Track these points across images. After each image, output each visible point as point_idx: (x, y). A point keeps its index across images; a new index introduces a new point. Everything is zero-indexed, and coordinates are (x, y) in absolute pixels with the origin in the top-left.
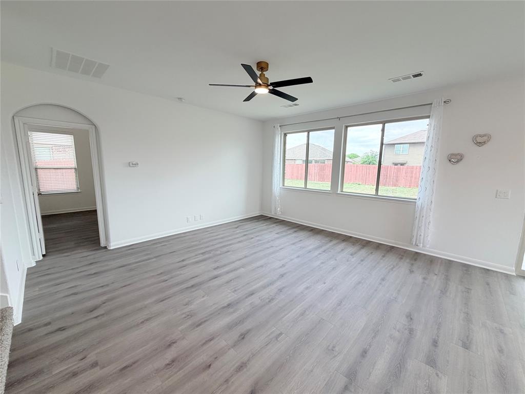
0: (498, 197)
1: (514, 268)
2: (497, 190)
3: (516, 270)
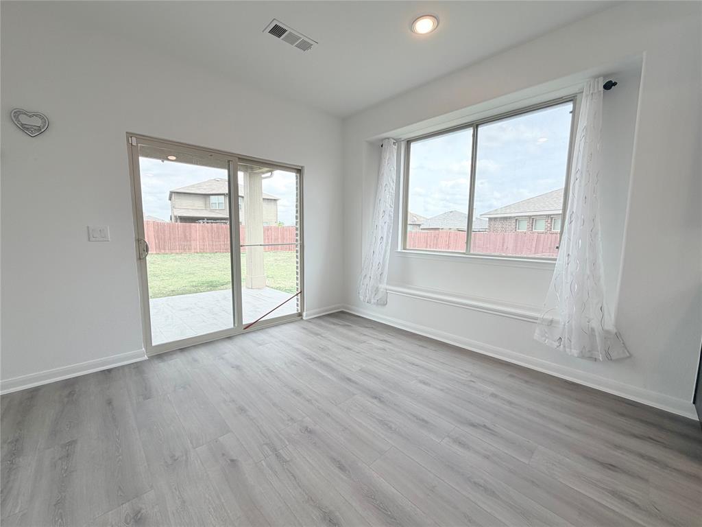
0: (92, 239)
1: (143, 349)
2: (88, 227)
3: (146, 349)
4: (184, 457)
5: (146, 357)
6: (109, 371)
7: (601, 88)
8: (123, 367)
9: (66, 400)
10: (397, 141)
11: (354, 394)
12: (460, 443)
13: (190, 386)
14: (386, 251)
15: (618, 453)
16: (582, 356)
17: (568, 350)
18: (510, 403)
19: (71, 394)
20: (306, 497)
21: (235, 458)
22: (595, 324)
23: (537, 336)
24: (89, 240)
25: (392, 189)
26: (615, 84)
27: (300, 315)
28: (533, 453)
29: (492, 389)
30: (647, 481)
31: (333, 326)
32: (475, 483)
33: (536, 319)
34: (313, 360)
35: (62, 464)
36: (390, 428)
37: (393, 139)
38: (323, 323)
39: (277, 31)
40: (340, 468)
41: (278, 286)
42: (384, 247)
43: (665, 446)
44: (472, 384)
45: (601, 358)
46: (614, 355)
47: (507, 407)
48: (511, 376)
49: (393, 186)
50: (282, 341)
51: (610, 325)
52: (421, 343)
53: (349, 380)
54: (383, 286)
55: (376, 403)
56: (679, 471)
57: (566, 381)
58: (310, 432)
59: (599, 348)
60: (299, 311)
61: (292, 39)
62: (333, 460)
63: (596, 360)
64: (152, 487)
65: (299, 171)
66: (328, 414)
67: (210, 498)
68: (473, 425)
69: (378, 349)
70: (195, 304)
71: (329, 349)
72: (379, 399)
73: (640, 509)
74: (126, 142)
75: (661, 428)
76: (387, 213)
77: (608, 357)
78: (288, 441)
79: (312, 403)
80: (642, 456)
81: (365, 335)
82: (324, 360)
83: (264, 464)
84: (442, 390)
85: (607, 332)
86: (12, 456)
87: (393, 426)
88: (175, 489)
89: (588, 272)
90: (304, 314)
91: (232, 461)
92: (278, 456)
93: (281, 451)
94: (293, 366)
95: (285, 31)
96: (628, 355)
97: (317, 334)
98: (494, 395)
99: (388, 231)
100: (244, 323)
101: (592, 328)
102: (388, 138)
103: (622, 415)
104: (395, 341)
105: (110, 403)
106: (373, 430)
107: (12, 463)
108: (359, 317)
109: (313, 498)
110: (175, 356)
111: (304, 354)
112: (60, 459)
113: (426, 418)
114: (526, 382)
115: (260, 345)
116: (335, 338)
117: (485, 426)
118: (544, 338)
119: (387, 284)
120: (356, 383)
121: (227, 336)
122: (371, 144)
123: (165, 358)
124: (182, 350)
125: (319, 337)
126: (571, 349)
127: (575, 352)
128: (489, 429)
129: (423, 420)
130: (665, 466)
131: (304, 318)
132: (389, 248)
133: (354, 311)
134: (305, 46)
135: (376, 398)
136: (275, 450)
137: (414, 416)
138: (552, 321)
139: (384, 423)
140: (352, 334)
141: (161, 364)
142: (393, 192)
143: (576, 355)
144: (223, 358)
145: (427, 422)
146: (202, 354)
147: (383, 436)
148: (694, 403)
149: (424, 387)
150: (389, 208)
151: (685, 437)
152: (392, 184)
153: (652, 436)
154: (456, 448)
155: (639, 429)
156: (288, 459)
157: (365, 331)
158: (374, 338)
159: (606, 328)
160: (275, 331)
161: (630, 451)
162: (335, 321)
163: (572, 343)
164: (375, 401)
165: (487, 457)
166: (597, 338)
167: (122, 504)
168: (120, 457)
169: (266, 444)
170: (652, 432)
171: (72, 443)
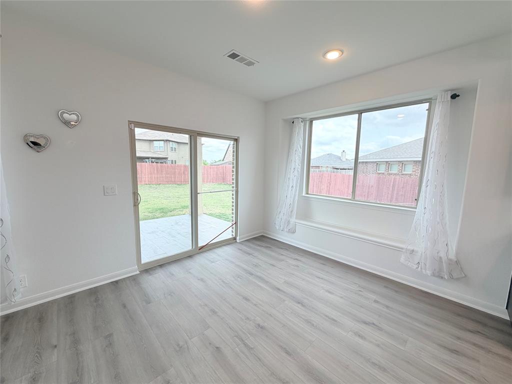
0: (106, 194)
1: (136, 266)
2: (104, 186)
3: (138, 267)
4: (186, 346)
5: (138, 272)
6: (117, 282)
7: (449, 98)
8: (124, 279)
9: (95, 304)
10: (304, 120)
11: (284, 301)
12: (359, 336)
13: (174, 294)
14: (295, 195)
15: (458, 342)
16: (433, 275)
17: (423, 270)
18: (387, 307)
19: (97, 300)
20: (270, 372)
21: (218, 346)
22: (442, 254)
23: (402, 260)
24: (104, 195)
25: (300, 153)
26: (458, 96)
27: (235, 239)
28: (406, 342)
29: (374, 297)
30: (478, 361)
31: (259, 248)
32: (373, 363)
33: (402, 249)
34: (252, 274)
35: (109, 351)
36: (313, 325)
37: (301, 118)
38: (251, 245)
39: (234, 56)
40: (286, 353)
41: (210, 212)
42: (294, 193)
43: (488, 337)
44: (360, 293)
45: (446, 277)
46: (455, 275)
47: (385, 310)
48: (385, 287)
49: (301, 150)
50: (227, 260)
51: (452, 255)
52: (322, 262)
53: (279, 289)
54: (293, 220)
55: (300, 307)
56: (497, 354)
57: (421, 291)
58: (262, 328)
59: (445, 271)
60: (234, 236)
61: (242, 60)
62: (281, 347)
63: (442, 278)
64: (171, 366)
65: (236, 140)
66: (270, 315)
67: (210, 373)
68: (365, 323)
69: (293, 266)
70: (157, 228)
71: (260, 266)
72: (302, 304)
73: (475, 379)
74: (128, 127)
75: (485, 325)
76: (296, 169)
77: (451, 277)
78: (250, 334)
79: (258, 307)
80: (475, 344)
81: (282, 255)
82: (258, 274)
83: (237, 349)
84: (342, 297)
85: (451, 260)
86: (75, 345)
87: (315, 324)
88: (186, 367)
89: (438, 219)
90: (238, 238)
91: (217, 348)
92: (246, 345)
93: (246, 341)
94: (239, 279)
95: (239, 56)
96: (464, 276)
97: (249, 254)
98: (376, 301)
99: (297, 181)
100: (199, 246)
101: (440, 257)
102: (298, 118)
103: (459, 315)
104: (303, 259)
105: (124, 306)
106: (303, 326)
107: (76, 349)
108: (276, 240)
109: (274, 373)
110: (157, 271)
111: (245, 270)
112: (106, 346)
113: (335, 318)
114: (396, 292)
115: (213, 262)
116: (262, 257)
117: (374, 324)
118: (408, 262)
119: (296, 218)
120: (284, 292)
121: (189, 256)
122: (285, 121)
123: (151, 272)
124: (161, 266)
125: (251, 256)
126: (426, 270)
127: (429, 273)
128: (376, 326)
129: (334, 320)
130: (489, 351)
131: (238, 241)
132: (297, 193)
133: (270, 235)
134: (250, 64)
135: (299, 303)
136: (242, 340)
137: (326, 316)
138: (413, 251)
139: (308, 322)
140: (273, 254)
141: (150, 277)
142: (301, 155)
143: (429, 275)
144: (190, 273)
145: (336, 321)
146: (174, 269)
147: (309, 331)
148: (507, 308)
149: (329, 295)
150: (298, 166)
151: (502, 331)
152: (299, 148)
153: (479, 330)
154: (357, 339)
155: (471, 325)
156: (252, 347)
157: (282, 251)
158: (289, 257)
159: (450, 257)
160: (220, 251)
161: (467, 341)
162: (258, 243)
163: (427, 266)
164: (299, 305)
165: (378, 346)
166: (444, 264)
167: (157, 377)
168: (145, 345)
169: (236, 336)
170: (479, 328)
171: (110, 335)
